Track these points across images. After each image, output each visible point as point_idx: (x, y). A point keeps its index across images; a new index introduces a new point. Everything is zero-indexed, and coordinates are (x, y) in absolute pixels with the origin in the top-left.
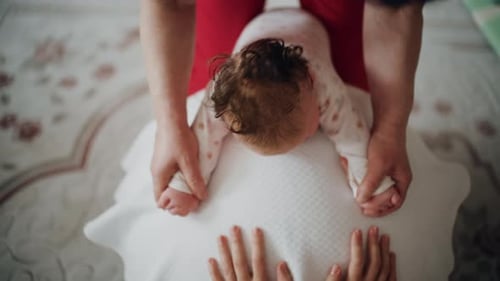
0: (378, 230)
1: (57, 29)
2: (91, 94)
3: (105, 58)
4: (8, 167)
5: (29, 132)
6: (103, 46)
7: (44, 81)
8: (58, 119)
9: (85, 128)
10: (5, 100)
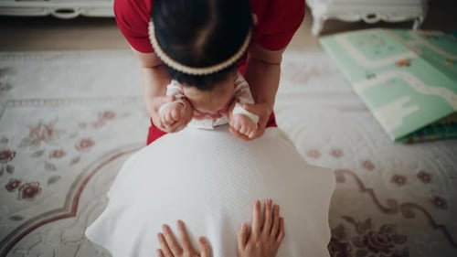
0: (271, 201)
1: (47, 115)
2: (76, 161)
3: (84, 134)
4: (17, 218)
5: (31, 192)
6: (83, 125)
7: (40, 154)
8: (52, 181)
9: (74, 186)
10: (10, 170)
